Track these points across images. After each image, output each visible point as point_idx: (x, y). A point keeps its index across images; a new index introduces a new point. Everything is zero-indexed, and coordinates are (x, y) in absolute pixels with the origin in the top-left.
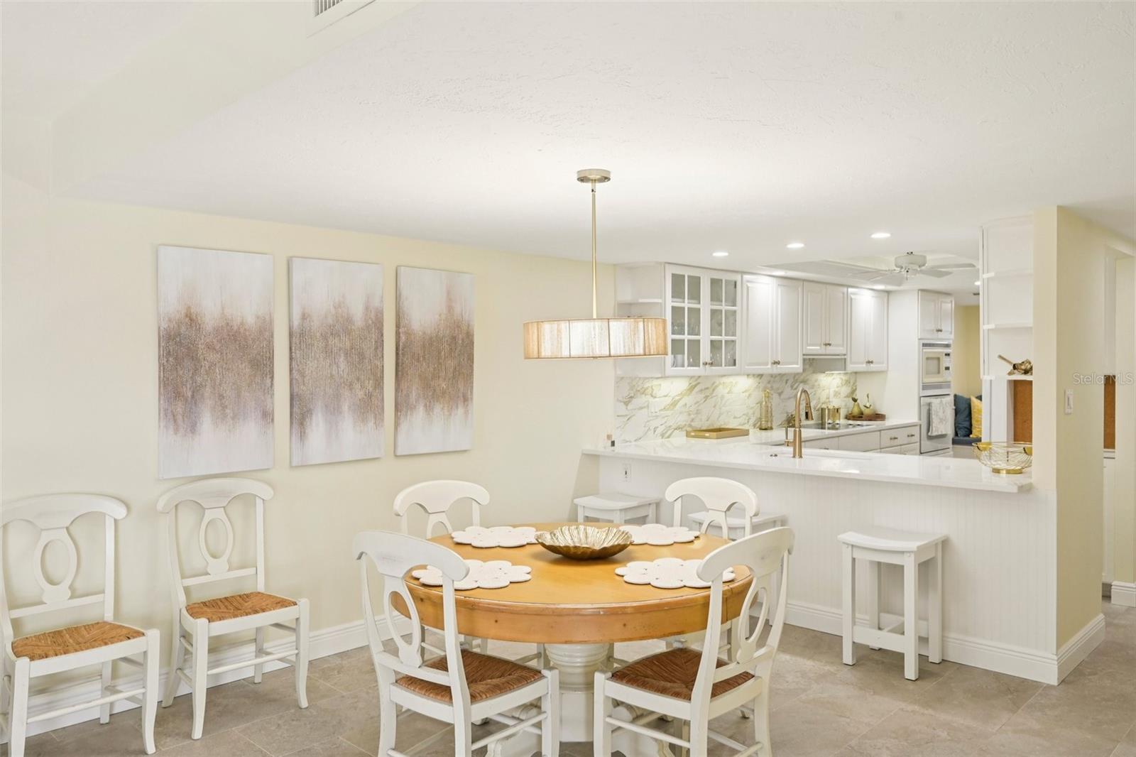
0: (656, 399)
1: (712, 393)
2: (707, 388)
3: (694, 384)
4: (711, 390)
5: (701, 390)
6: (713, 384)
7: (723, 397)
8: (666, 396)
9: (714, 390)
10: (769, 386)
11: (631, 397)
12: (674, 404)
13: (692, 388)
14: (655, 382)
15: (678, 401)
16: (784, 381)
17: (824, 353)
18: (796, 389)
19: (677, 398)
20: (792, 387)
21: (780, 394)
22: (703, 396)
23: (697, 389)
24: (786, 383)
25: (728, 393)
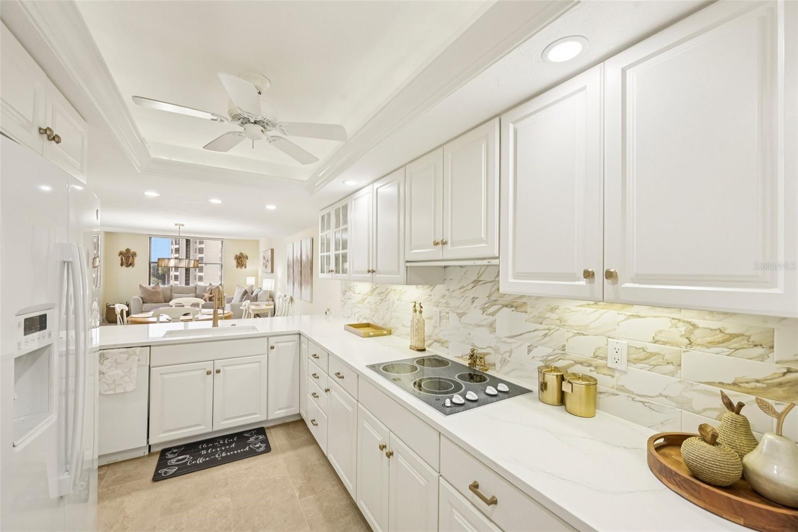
0: (356, 295)
1: (385, 298)
2: (383, 293)
3: (374, 287)
4: (385, 294)
5: (379, 293)
6: (387, 290)
7: (393, 302)
8: (359, 294)
9: (387, 295)
10: (444, 301)
11: (345, 291)
12: (364, 300)
13: (373, 290)
14: (355, 283)
15: (365, 299)
16: (469, 299)
17: (441, 258)
18: (493, 314)
19: (365, 296)
20: (484, 310)
21: (460, 315)
22: (380, 298)
23: (376, 292)
24: (473, 302)
25: (397, 300)
